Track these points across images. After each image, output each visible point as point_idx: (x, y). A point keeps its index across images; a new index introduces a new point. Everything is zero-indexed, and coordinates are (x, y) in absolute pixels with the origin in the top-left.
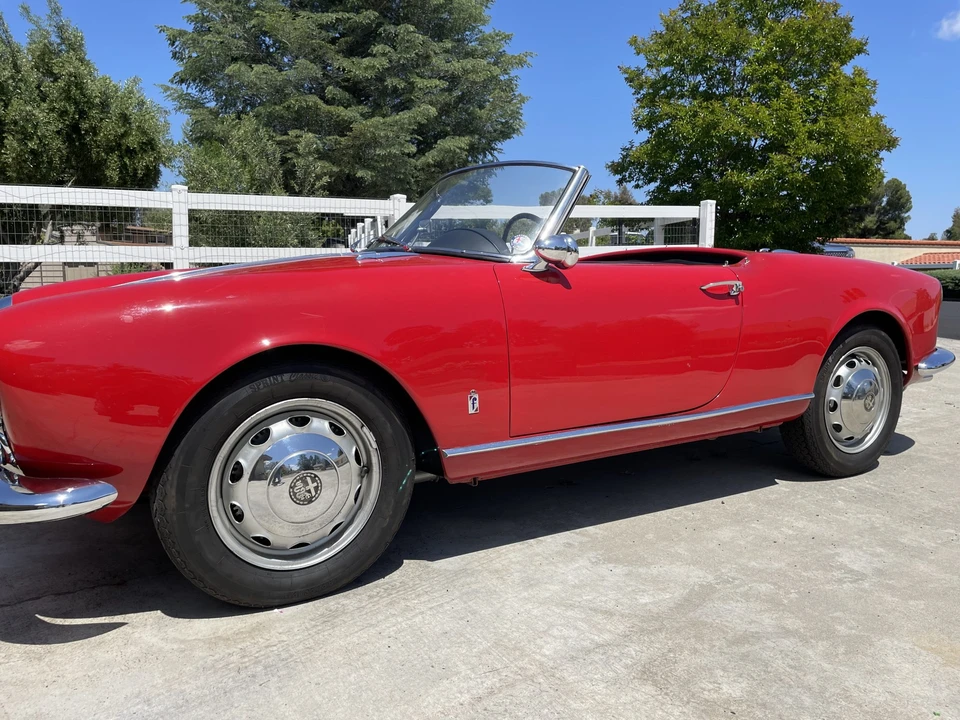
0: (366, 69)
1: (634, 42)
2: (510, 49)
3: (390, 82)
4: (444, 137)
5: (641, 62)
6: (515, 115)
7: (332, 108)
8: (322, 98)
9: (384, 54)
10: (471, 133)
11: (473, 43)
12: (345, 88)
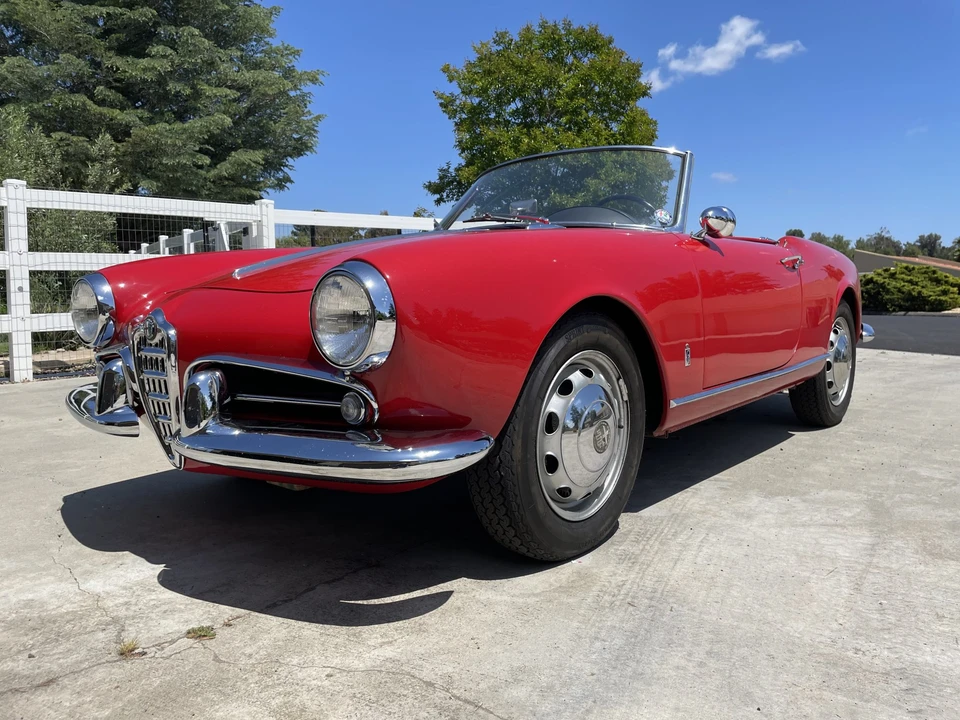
0: (145, 70)
1: (446, 70)
2: (300, 66)
3: (173, 87)
4: (235, 150)
5: (454, 89)
6: (311, 131)
7: (105, 110)
8: (91, 97)
9: (164, 56)
10: (263, 146)
11: (259, 55)
12: (117, 89)
